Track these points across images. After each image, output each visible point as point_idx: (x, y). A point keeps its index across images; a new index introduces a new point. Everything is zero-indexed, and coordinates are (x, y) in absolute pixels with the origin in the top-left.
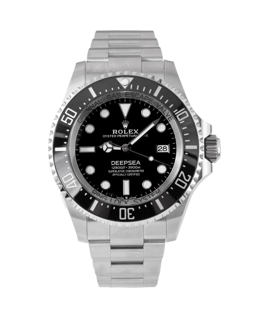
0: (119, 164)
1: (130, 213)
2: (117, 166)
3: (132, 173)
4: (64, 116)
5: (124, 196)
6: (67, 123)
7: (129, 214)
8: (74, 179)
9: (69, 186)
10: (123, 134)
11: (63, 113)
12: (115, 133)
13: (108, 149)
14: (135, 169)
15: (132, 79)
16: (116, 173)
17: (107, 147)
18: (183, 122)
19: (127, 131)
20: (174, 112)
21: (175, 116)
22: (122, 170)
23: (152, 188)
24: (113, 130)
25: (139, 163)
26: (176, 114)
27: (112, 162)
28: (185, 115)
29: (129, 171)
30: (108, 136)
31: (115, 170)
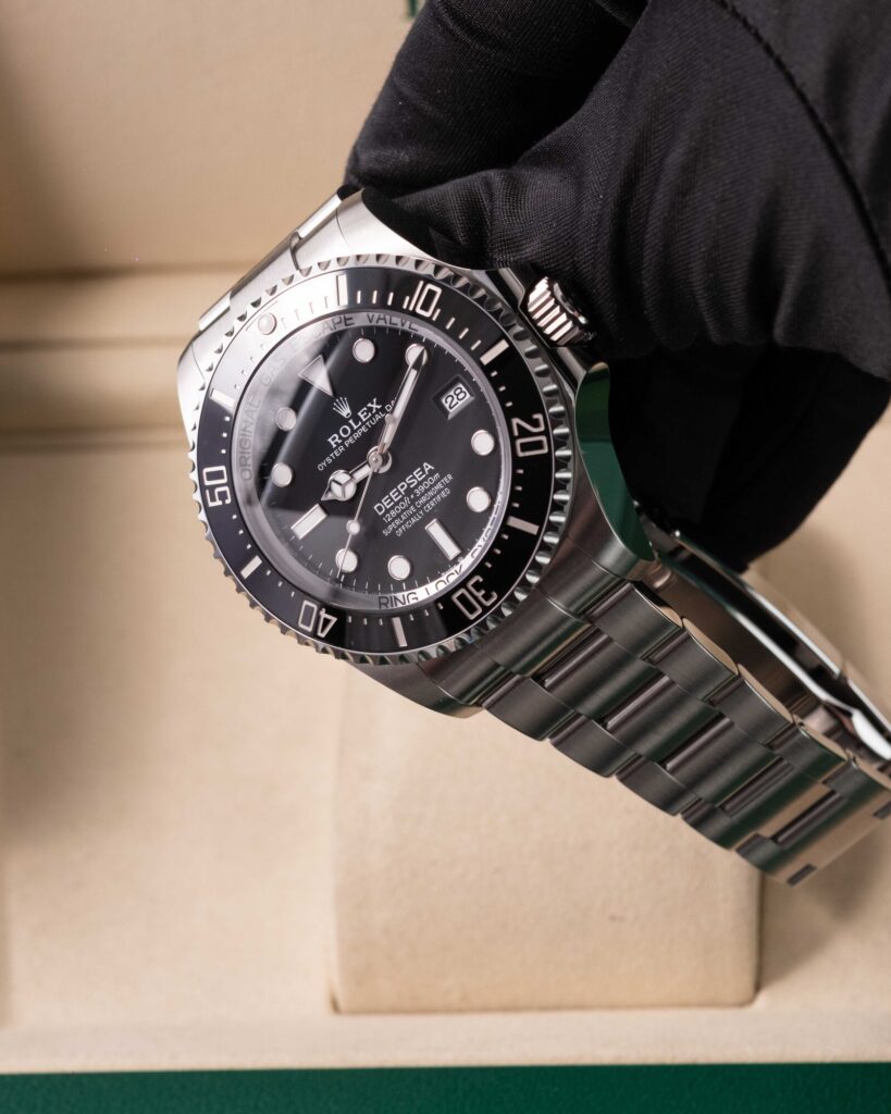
0: (392, 500)
1: (478, 591)
2: (393, 507)
3: (431, 499)
4: (207, 492)
5: (454, 560)
6: (224, 502)
7: (480, 594)
8: (320, 610)
9: (322, 631)
10: (353, 431)
11: (203, 488)
12: (336, 443)
13: (347, 488)
14: (432, 486)
16: (400, 526)
17: (343, 486)
18: (439, 311)
19: (357, 419)
20: (405, 307)
21: (414, 313)
22: (407, 509)
24: (330, 440)
25: (430, 467)
26: (411, 308)
27: (375, 508)
28: (431, 293)
29: (424, 499)
30: (329, 460)
31: (394, 519)
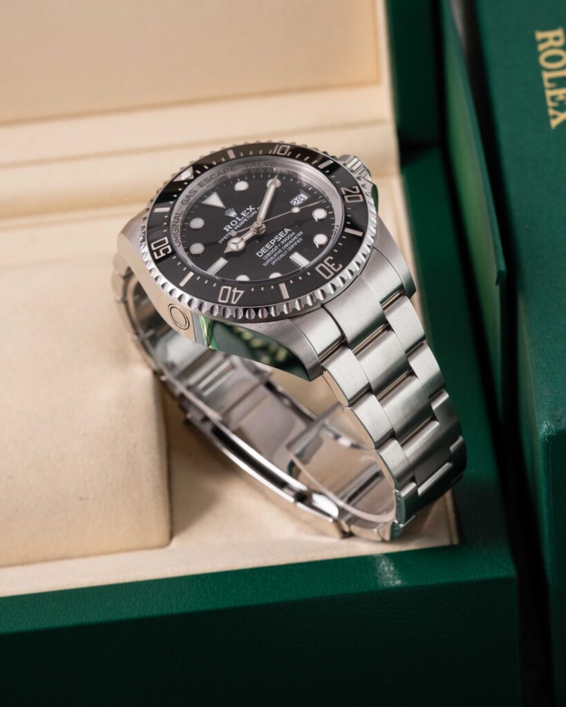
0: (267, 249)
2: (268, 252)
3: (291, 244)
4: (155, 254)
8: (232, 289)
9: (234, 301)
10: (239, 222)
11: (151, 252)
13: (239, 244)
15: (191, 168)
16: (274, 260)
17: (236, 244)
18: (290, 153)
19: (240, 216)
20: (270, 153)
22: (278, 250)
25: (288, 230)
26: (274, 153)
27: (257, 254)
28: (284, 148)
29: (286, 245)
30: (225, 237)
31: (269, 258)
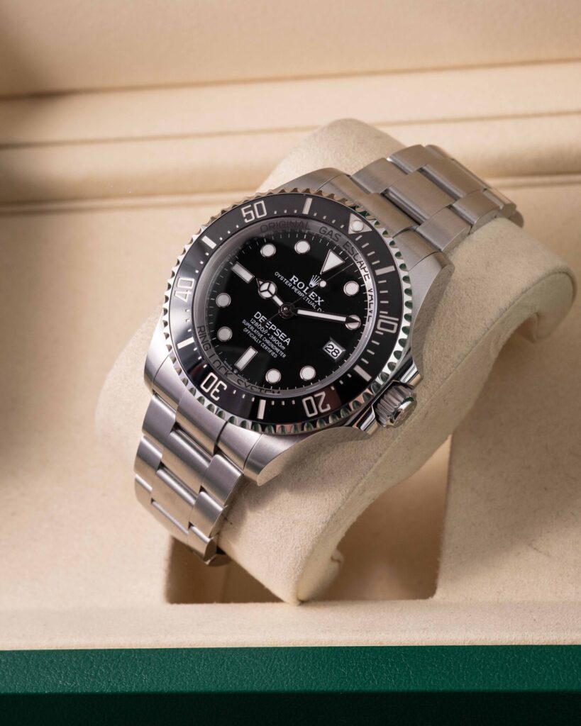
1: (218, 388)
2: (260, 323)
4: (250, 206)
5: (235, 368)
7: (216, 389)
11: (252, 202)
12: (293, 281)
13: (267, 293)
14: (277, 346)
15: (370, 230)
17: (268, 290)
18: (382, 334)
19: (309, 291)
20: (381, 312)
21: (378, 319)
22: (261, 333)
23: (276, 386)
24: (294, 277)
27: (258, 312)
28: (391, 327)
29: (268, 342)
30: (282, 278)
31: (253, 325)
